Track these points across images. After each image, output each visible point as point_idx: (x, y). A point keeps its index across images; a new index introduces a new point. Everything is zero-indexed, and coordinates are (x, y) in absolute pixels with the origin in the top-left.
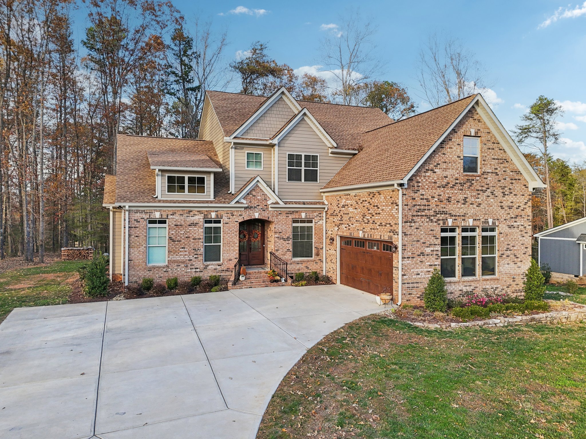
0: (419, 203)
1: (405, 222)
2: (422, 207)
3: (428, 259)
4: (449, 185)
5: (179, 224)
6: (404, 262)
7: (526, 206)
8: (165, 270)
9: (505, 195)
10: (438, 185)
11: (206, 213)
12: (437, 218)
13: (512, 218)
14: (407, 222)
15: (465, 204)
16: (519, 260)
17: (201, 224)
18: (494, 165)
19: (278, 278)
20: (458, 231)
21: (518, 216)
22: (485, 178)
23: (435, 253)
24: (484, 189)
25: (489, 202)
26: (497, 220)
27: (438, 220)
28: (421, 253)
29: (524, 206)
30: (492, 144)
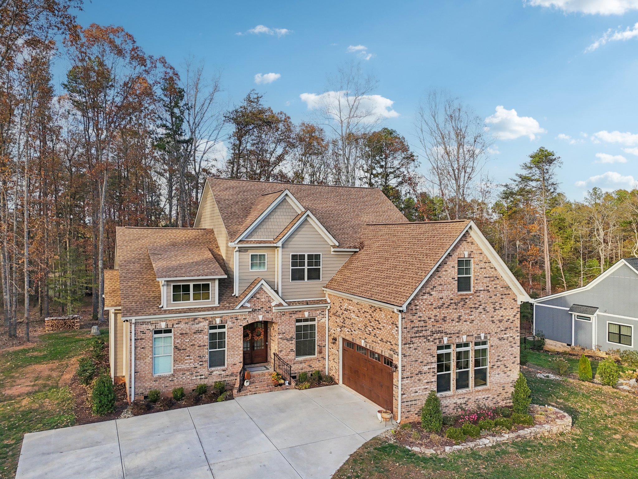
0: (417, 325)
1: (404, 344)
2: (420, 329)
3: (425, 377)
4: (445, 306)
5: (184, 332)
6: (403, 382)
7: (515, 318)
8: (170, 379)
9: (496, 310)
10: (434, 306)
11: (211, 320)
12: (433, 337)
13: (503, 330)
14: (406, 344)
15: (459, 322)
16: (509, 369)
17: (206, 330)
18: (486, 283)
19: (282, 381)
20: (453, 347)
21: (507, 328)
22: (477, 296)
23: (432, 370)
24: (477, 306)
25: (481, 318)
26: (489, 334)
27: (435, 339)
28: (419, 372)
29: (513, 319)
30: (484, 264)
